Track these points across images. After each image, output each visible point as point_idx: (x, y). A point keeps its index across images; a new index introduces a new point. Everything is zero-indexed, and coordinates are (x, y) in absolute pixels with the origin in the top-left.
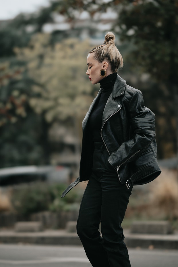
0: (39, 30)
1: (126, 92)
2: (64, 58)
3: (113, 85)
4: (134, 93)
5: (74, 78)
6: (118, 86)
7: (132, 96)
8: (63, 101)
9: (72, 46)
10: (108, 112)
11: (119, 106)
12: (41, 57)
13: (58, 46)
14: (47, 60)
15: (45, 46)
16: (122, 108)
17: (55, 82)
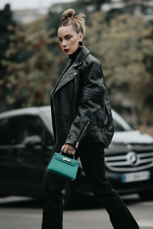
0: (98, 9)
1: (84, 61)
2: (118, 32)
3: (77, 56)
4: (90, 63)
5: (127, 48)
6: (80, 57)
7: (87, 65)
8: (119, 69)
9: (124, 21)
10: (65, 79)
11: (75, 74)
12: (99, 33)
13: (113, 22)
14: (104, 35)
15: (101, 23)
16: (77, 75)
17: (111, 54)
